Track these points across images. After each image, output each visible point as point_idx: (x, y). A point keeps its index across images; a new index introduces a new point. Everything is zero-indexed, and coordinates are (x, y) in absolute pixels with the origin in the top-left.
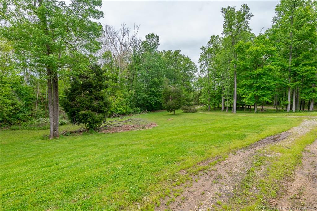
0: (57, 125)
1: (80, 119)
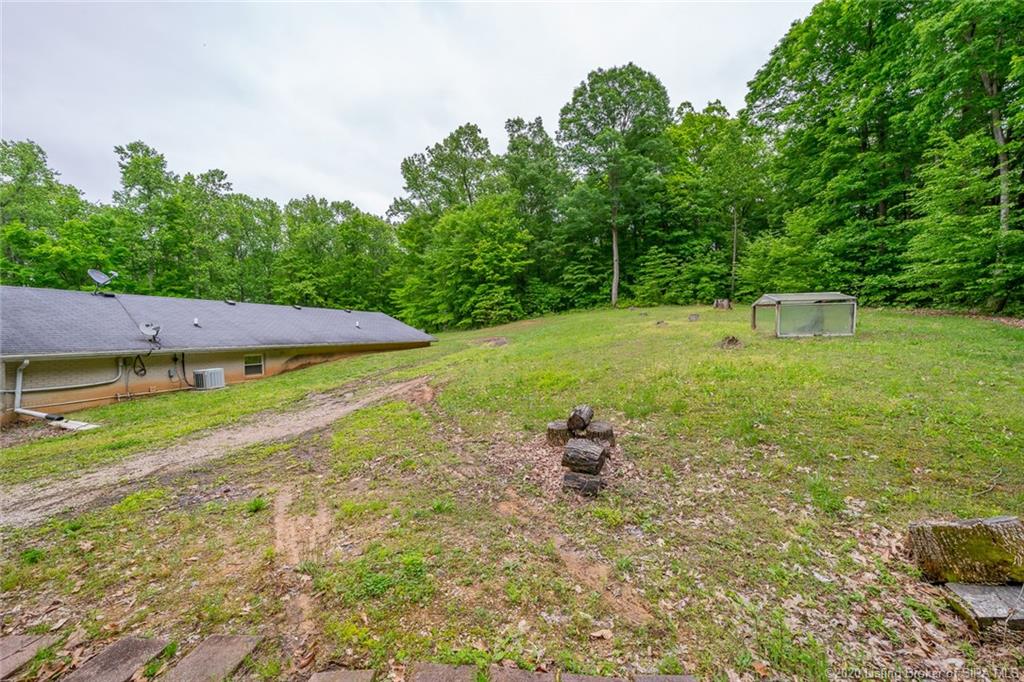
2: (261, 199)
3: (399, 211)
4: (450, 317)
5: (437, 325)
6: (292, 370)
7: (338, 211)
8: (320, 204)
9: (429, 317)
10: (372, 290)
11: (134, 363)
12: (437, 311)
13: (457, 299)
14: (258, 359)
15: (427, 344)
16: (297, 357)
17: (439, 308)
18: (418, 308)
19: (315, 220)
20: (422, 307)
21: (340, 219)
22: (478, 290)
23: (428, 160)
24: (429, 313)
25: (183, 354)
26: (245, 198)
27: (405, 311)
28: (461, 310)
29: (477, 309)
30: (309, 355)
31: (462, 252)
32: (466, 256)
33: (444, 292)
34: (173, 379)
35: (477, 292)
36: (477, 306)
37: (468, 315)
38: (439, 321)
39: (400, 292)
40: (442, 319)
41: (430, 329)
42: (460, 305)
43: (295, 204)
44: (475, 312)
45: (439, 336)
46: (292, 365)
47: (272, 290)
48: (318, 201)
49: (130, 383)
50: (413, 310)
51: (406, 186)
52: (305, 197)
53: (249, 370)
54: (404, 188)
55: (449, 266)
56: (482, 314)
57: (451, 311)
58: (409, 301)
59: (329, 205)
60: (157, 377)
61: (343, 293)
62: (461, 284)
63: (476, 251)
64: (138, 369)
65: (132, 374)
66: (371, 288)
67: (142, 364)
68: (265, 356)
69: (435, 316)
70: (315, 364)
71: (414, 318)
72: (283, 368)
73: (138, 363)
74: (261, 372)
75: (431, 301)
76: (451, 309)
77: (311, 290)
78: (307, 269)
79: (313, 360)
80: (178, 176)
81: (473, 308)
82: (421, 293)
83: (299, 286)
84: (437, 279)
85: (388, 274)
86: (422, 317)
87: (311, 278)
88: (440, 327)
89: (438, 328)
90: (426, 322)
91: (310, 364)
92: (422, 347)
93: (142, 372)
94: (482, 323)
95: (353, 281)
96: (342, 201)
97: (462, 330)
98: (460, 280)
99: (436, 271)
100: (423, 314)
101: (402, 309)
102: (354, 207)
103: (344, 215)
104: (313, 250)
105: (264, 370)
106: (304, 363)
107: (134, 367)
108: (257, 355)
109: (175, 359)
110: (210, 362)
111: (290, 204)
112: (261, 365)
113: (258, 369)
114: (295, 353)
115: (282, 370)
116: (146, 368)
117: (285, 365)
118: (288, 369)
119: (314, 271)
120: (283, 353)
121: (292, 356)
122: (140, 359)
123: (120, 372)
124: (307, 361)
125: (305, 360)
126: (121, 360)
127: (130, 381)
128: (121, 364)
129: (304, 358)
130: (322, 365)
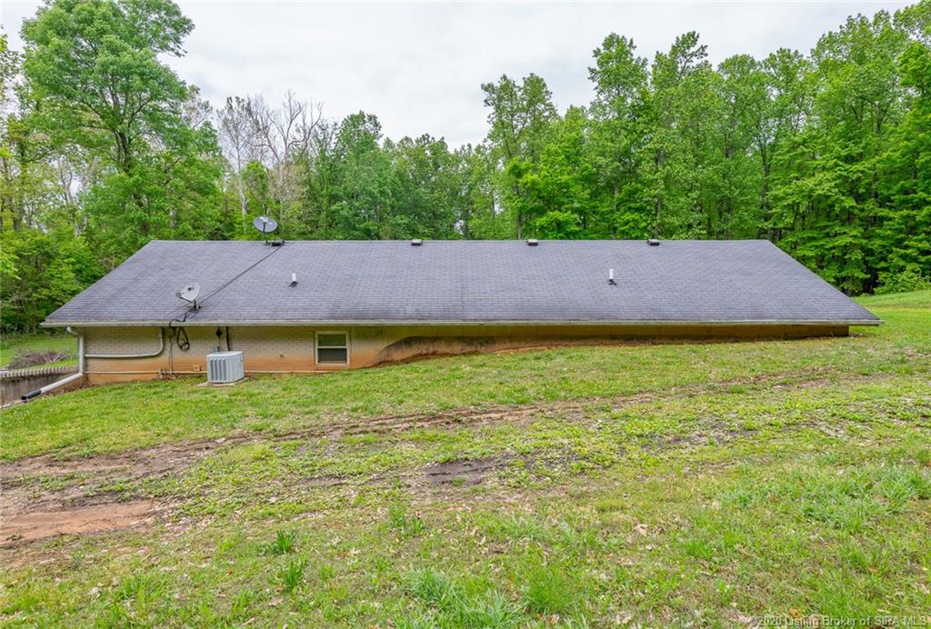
6: (397, 363)
8: (875, 23)
11: (173, 334)
14: (341, 339)
15: (840, 332)
16: (408, 342)
25: (227, 328)
30: (435, 339)
43: (828, 42)
46: (398, 355)
48: (871, 19)
49: (174, 357)
52: (844, 23)
53: (324, 355)
59: (892, 19)
60: (200, 353)
64: (181, 342)
65: (176, 347)
67: (186, 338)
68: (350, 332)
70: (445, 355)
72: (382, 357)
73: (181, 336)
74: (345, 360)
79: (443, 348)
80: (646, 60)
91: (434, 355)
92: (803, 337)
93: (185, 346)
105: (351, 357)
106: (424, 352)
107: (178, 339)
108: (338, 332)
109: (219, 333)
110: (264, 339)
111: (820, 45)
112: (345, 349)
113: (340, 355)
114: (406, 335)
115: (378, 361)
116: (190, 342)
117: (386, 353)
118: (390, 359)
119: (844, 153)
120: (382, 332)
121: (398, 340)
122: (183, 331)
123: (162, 345)
124: (431, 350)
125: (426, 347)
126: (160, 330)
127: (175, 355)
128: (160, 336)
129: (424, 343)
130: (452, 359)
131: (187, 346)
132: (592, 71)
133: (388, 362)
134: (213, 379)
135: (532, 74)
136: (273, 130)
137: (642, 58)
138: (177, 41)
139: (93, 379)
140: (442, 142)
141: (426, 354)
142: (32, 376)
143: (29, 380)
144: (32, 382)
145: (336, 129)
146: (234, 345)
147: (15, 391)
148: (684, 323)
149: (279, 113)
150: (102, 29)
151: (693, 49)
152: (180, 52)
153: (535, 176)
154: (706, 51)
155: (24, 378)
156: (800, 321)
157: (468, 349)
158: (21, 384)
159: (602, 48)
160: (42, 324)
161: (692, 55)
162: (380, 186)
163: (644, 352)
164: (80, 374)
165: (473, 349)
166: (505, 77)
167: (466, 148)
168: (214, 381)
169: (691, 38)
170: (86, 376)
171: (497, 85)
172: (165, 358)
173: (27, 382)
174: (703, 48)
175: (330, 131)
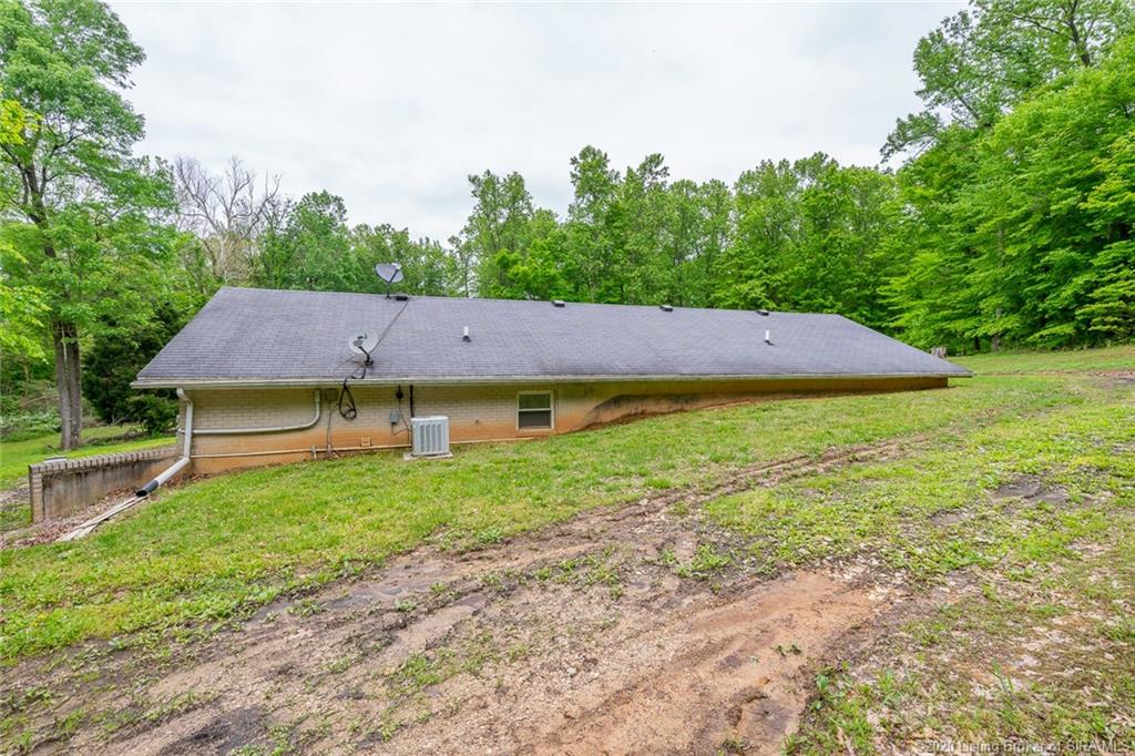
0: (78, 424)
1: (128, 412)
2: (708, 182)
3: (906, 140)
4: (1012, 322)
5: (977, 339)
6: (605, 425)
7: (803, 173)
8: (780, 168)
9: (959, 325)
10: (850, 286)
11: (338, 397)
12: (976, 313)
13: (1033, 283)
14: (544, 400)
15: (940, 383)
16: (618, 401)
17: (982, 305)
18: (934, 308)
19: (771, 194)
20: (943, 307)
21: (805, 183)
22: (1102, 258)
23: (975, 22)
24: (959, 317)
25: (411, 387)
26: (688, 185)
27: (907, 316)
28: (1041, 306)
29: (1093, 301)
30: (644, 397)
31: (1057, 175)
32: (1069, 184)
33: (999, 271)
34: (397, 429)
35: (1096, 262)
36: (1097, 293)
37: (1065, 315)
38: (980, 332)
39: (897, 283)
40: (991, 328)
41: (960, 348)
42: (1043, 296)
43: (747, 178)
44: (1088, 308)
45: (977, 364)
46: (607, 416)
47: (712, 296)
48: (776, 165)
49: (333, 429)
50: (923, 312)
51: (923, 86)
52: (759, 165)
53: (526, 419)
54: (918, 93)
55: (1015, 213)
56: (1110, 311)
57: (1013, 311)
58: (919, 297)
59: (792, 166)
60: (373, 424)
61: (804, 294)
62: (1046, 249)
63: (1104, 165)
64: (345, 409)
65: (336, 416)
66: (849, 281)
67: (353, 403)
68: (556, 392)
69: (971, 322)
70: (654, 414)
71: (922, 327)
72: (591, 419)
73: (346, 400)
74: (548, 424)
75: (966, 293)
76: (1017, 304)
77: (759, 292)
78: (756, 263)
79: (651, 407)
80: (618, 173)
81: (1080, 300)
82: (945, 280)
83: (744, 288)
84: (981, 249)
85: (879, 254)
86: (945, 325)
87: (761, 275)
88: (983, 342)
89: (978, 345)
90: (951, 335)
91: (643, 415)
92: (929, 387)
93: (351, 413)
94: (1110, 334)
95: (821, 273)
96: (809, 156)
97: (1044, 350)
98: (1043, 241)
99: (980, 230)
100: (946, 319)
101: (902, 311)
102: (828, 160)
103: (813, 176)
104: (767, 238)
105: (555, 420)
106: (633, 412)
107: (340, 405)
108: (541, 392)
109: (400, 395)
110: (457, 401)
111: (741, 180)
112: (549, 412)
113: (543, 419)
114: (615, 393)
115: (586, 424)
116: (357, 407)
117: (594, 414)
118: (598, 421)
119: (766, 266)
120: (591, 390)
121: (609, 398)
122: (348, 391)
123: (318, 413)
124: (640, 409)
125: (634, 406)
126: (318, 392)
127: (333, 426)
128: (318, 400)
129: (633, 402)
130: (661, 419)
131: (353, 413)
132: (573, 176)
133: (597, 424)
134: (423, 450)
135: (515, 173)
136: (212, 199)
137: (616, 171)
138: (122, 69)
139: (202, 467)
140: (405, 233)
141: (635, 414)
142: (108, 465)
143: (104, 470)
144: (109, 474)
145: (288, 207)
146: (417, 410)
147: (80, 490)
148: (852, 376)
149: (220, 181)
150: (15, 30)
151: (659, 169)
152: (126, 82)
153: (526, 268)
154: (668, 172)
155: (96, 469)
156: (929, 374)
157: (674, 407)
158: (91, 478)
159: (578, 157)
160: (132, 384)
161: (657, 173)
162: (345, 271)
163: (817, 405)
164: (184, 461)
165: (679, 407)
166: (488, 172)
167: (424, 241)
168: (425, 453)
169: (655, 160)
170: (192, 463)
171: (481, 177)
172: (321, 430)
173: (100, 475)
174: (666, 169)
175: (281, 208)
